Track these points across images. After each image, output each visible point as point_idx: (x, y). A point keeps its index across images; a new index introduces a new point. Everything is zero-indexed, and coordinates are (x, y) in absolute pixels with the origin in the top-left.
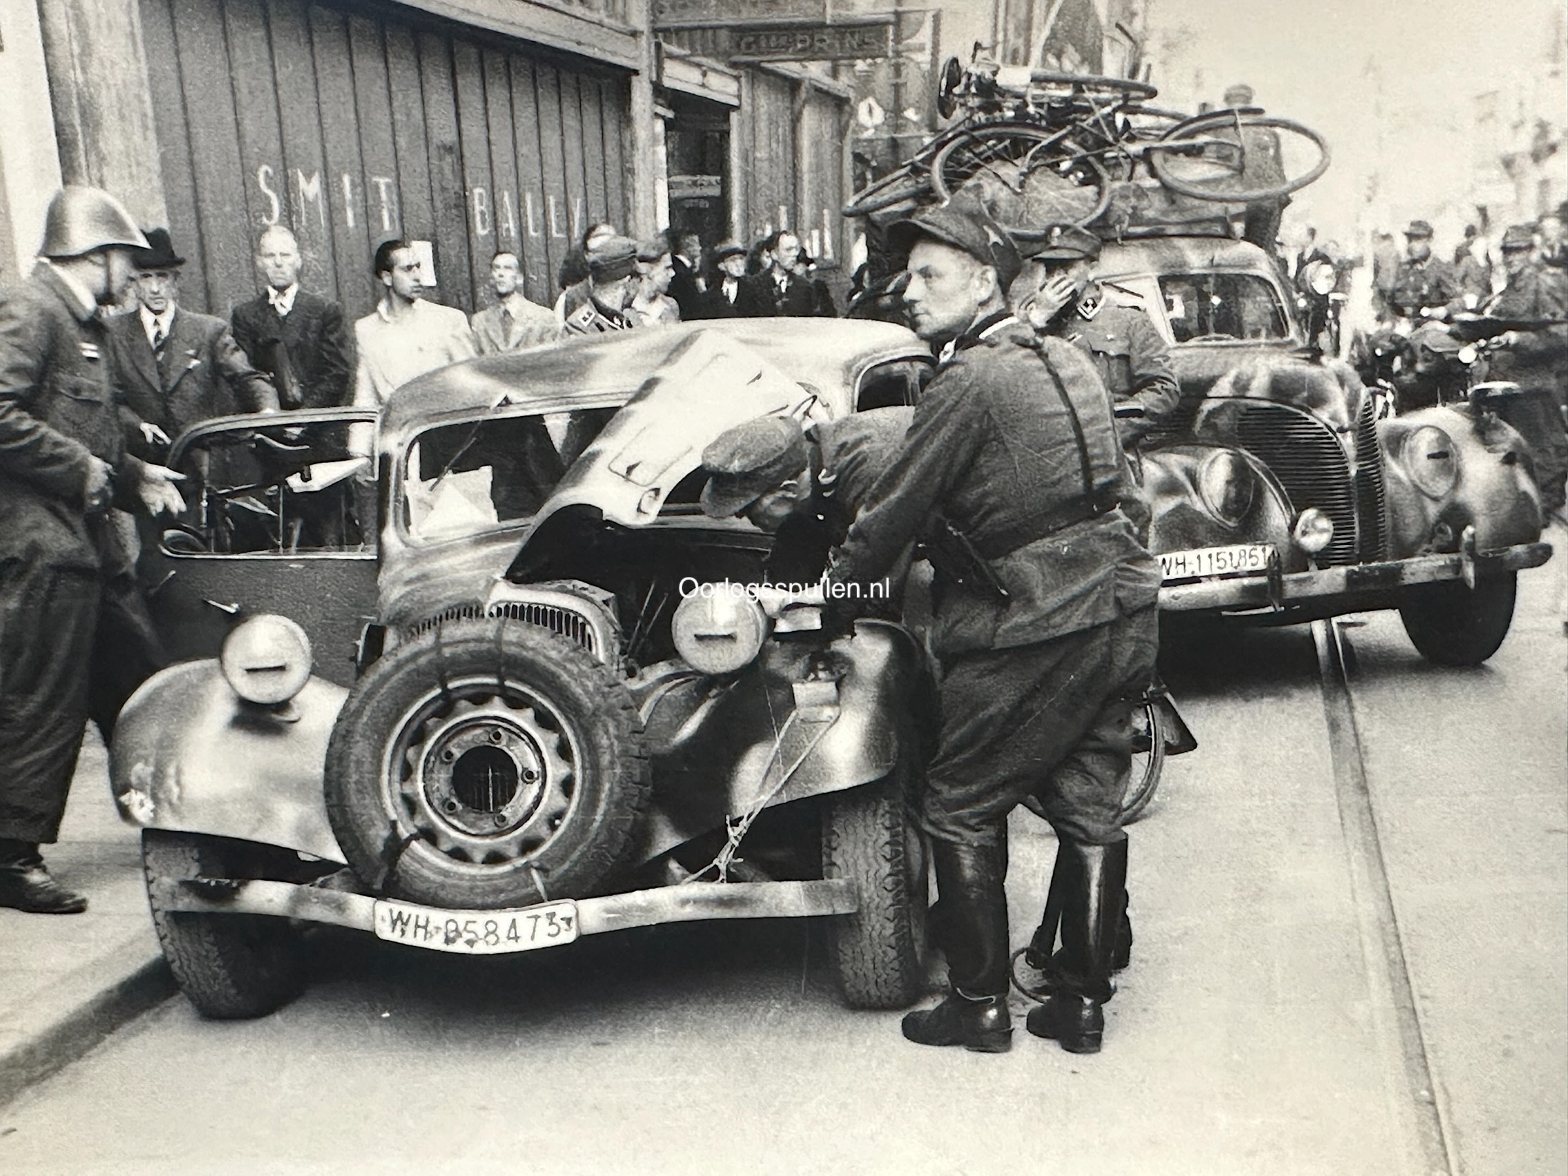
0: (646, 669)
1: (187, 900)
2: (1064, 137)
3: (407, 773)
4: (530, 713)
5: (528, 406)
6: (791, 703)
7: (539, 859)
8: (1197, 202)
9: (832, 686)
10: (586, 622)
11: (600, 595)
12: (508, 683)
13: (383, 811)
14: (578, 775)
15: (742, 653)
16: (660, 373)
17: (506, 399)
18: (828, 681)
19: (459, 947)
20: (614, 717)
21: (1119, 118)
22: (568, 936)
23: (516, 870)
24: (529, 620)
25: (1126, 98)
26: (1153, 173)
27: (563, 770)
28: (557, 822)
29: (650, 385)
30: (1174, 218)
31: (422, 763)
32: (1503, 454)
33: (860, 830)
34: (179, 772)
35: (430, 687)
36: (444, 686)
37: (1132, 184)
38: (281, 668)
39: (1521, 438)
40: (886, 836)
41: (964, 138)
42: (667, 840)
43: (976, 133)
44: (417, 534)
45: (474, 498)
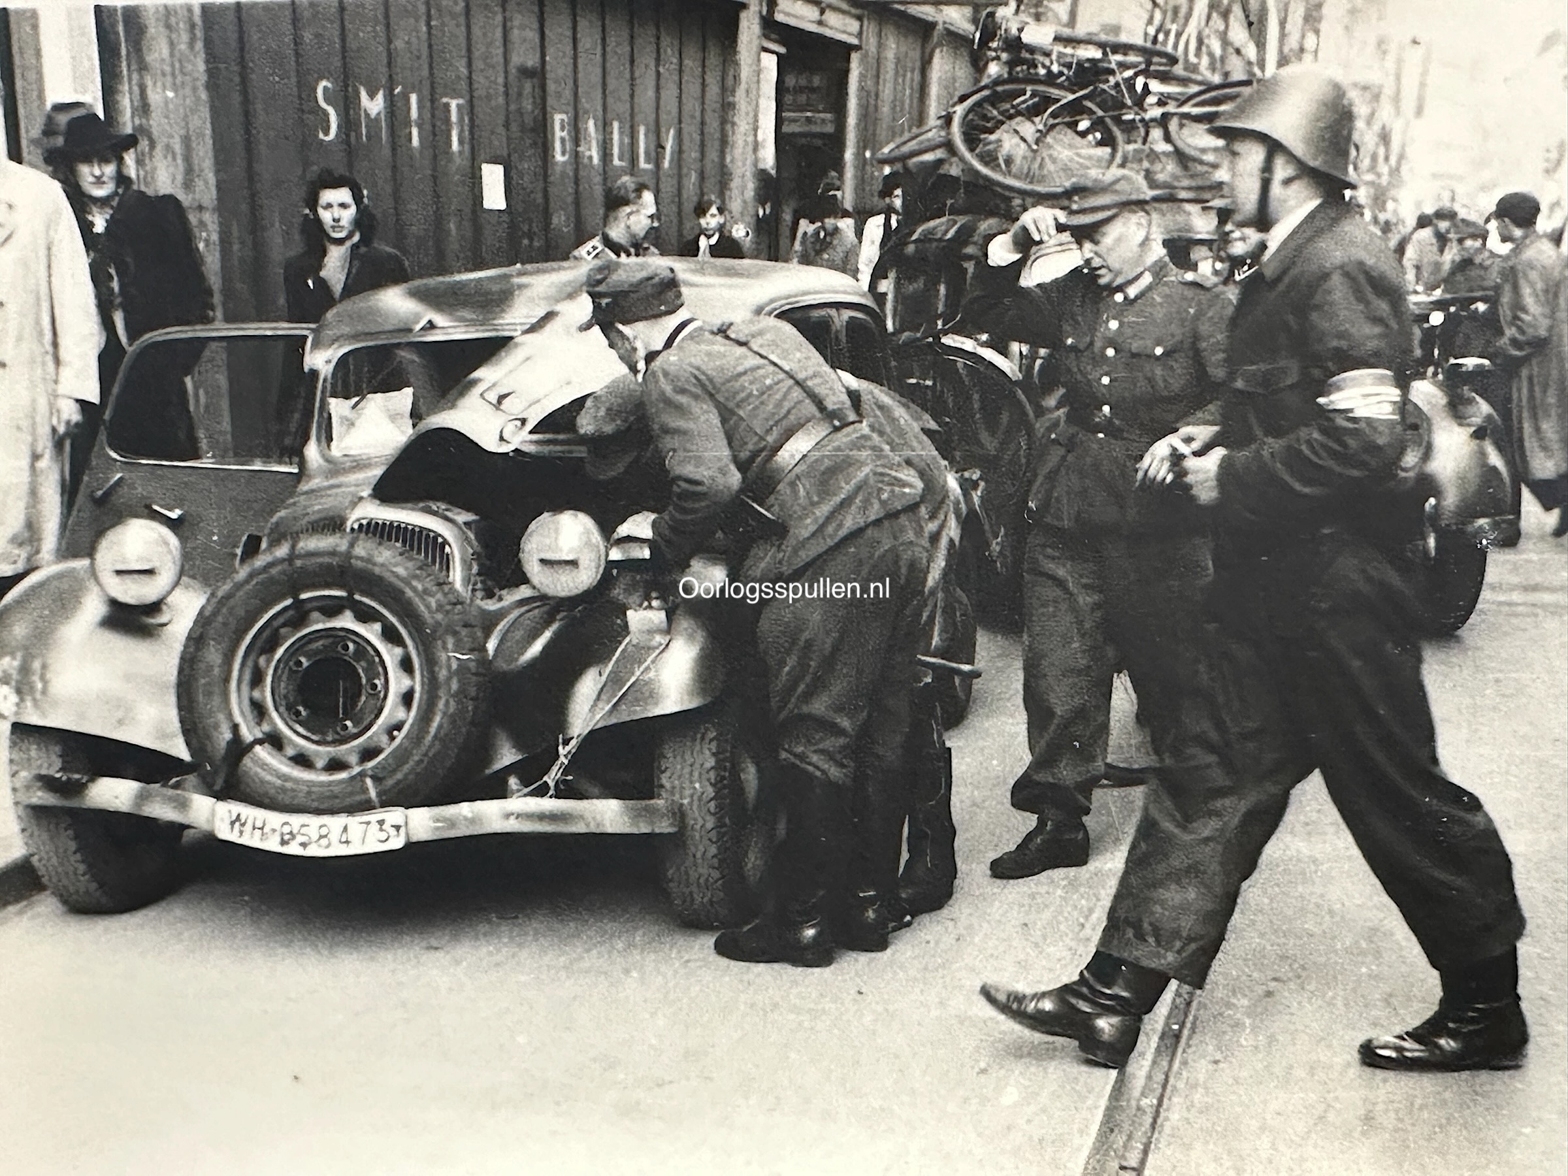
0: (504, 592)
1: (40, 794)
2: (1084, 97)
3: (257, 679)
4: (378, 627)
5: (450, 330)
6: (625, 629)
7: (375, 767)
8: (1205, 168)
9: (663, 614)
10: (445, 542)
11: (462, 517)
12: (357, 597)
13: (230, 716)
14: (418, 688)
15: (585, 578)
16: (558, 308)
17: (430, 322)
18: (659, 609)
19: (293, 849)
20: (455, 633)
21: (1140, 82)
22: (397, 843)
23: (353, 778)
24: (382, 537)
25: (1149, 63)
26: (1168, 138)
27: (406, 683)
28: (395, 733)
29: (549, 316)
30: (1186, 183)
31: (271, 672)
32: (1473, 429)
33: (688, 756)
34: (44, 667)
35: (283, 597)
36: (296, 598)
37: (1146, 147)
38: (150, 572)
39: (1495, 414)
40: (711, 762)
41: (986, 93)
42: (507, 756)
43: (1000, 89)
44: (337, 450)
45: (394, 417)
